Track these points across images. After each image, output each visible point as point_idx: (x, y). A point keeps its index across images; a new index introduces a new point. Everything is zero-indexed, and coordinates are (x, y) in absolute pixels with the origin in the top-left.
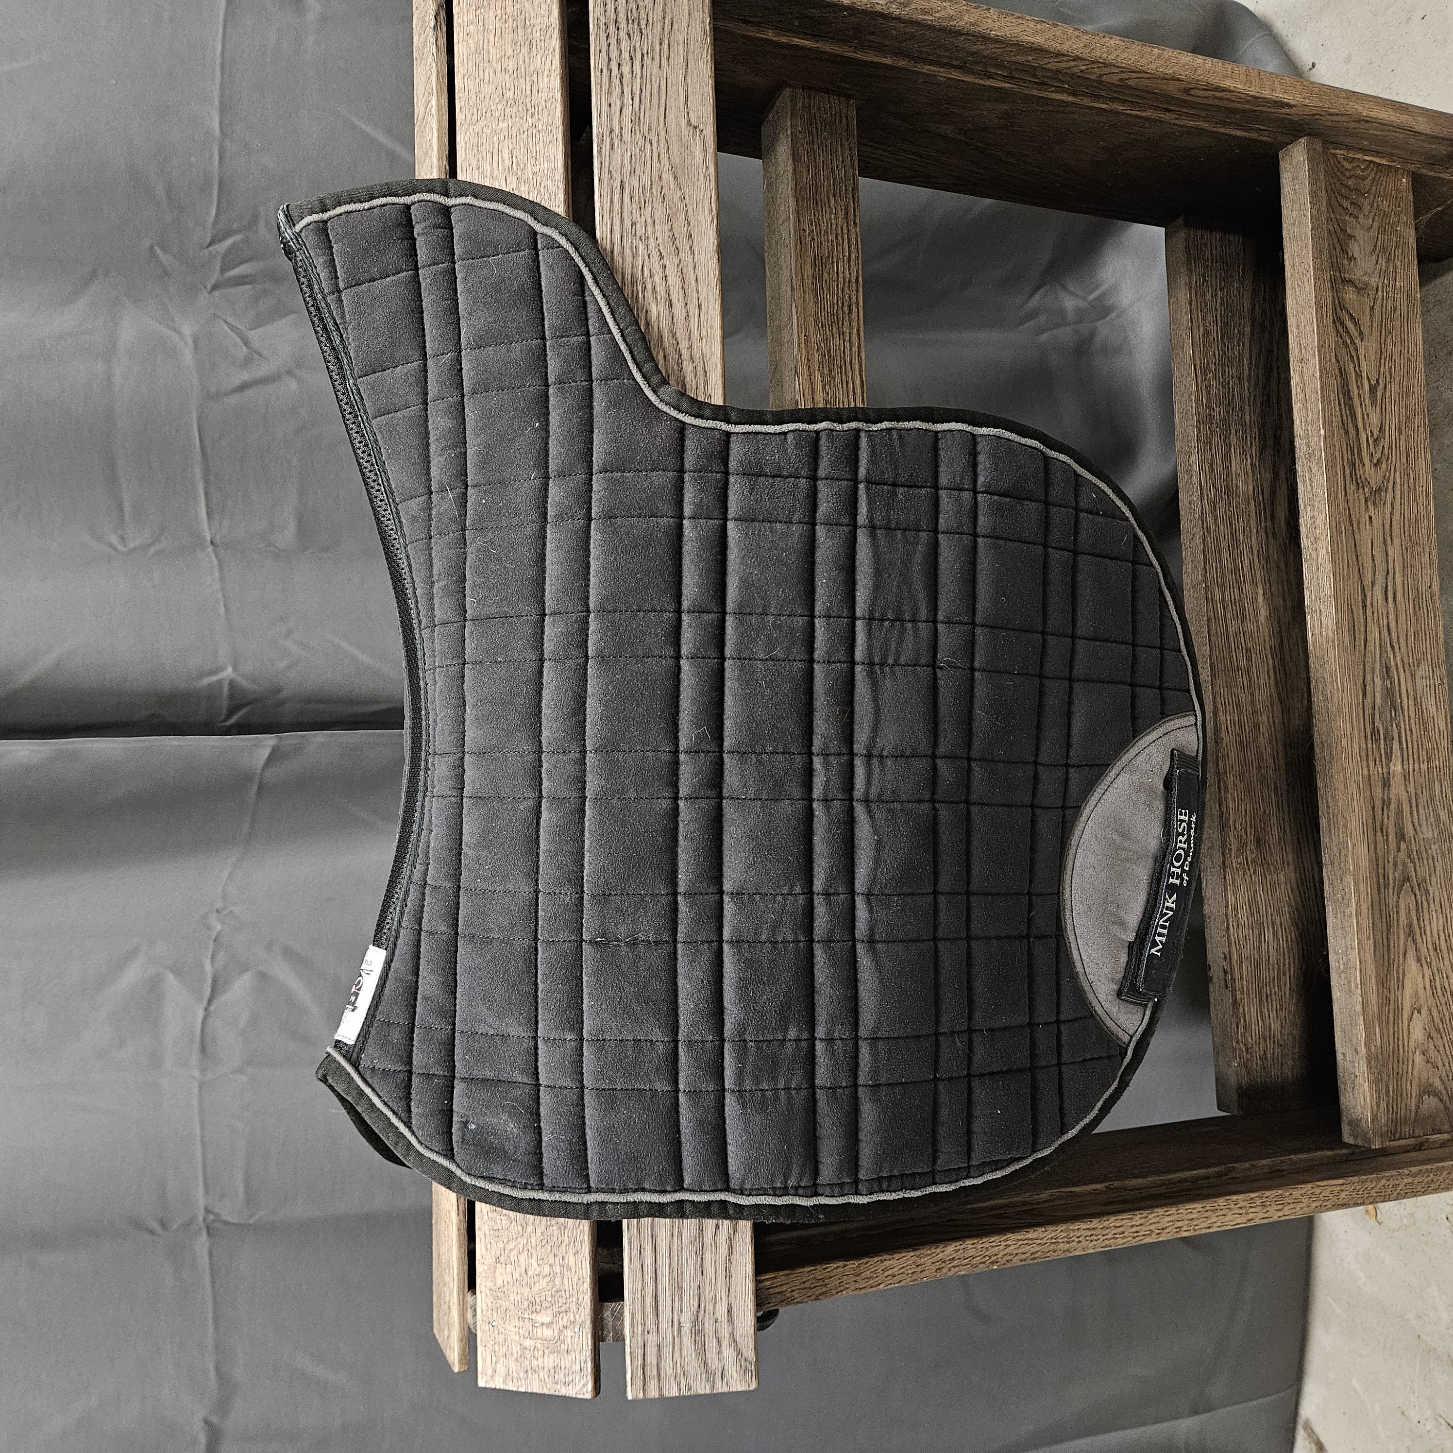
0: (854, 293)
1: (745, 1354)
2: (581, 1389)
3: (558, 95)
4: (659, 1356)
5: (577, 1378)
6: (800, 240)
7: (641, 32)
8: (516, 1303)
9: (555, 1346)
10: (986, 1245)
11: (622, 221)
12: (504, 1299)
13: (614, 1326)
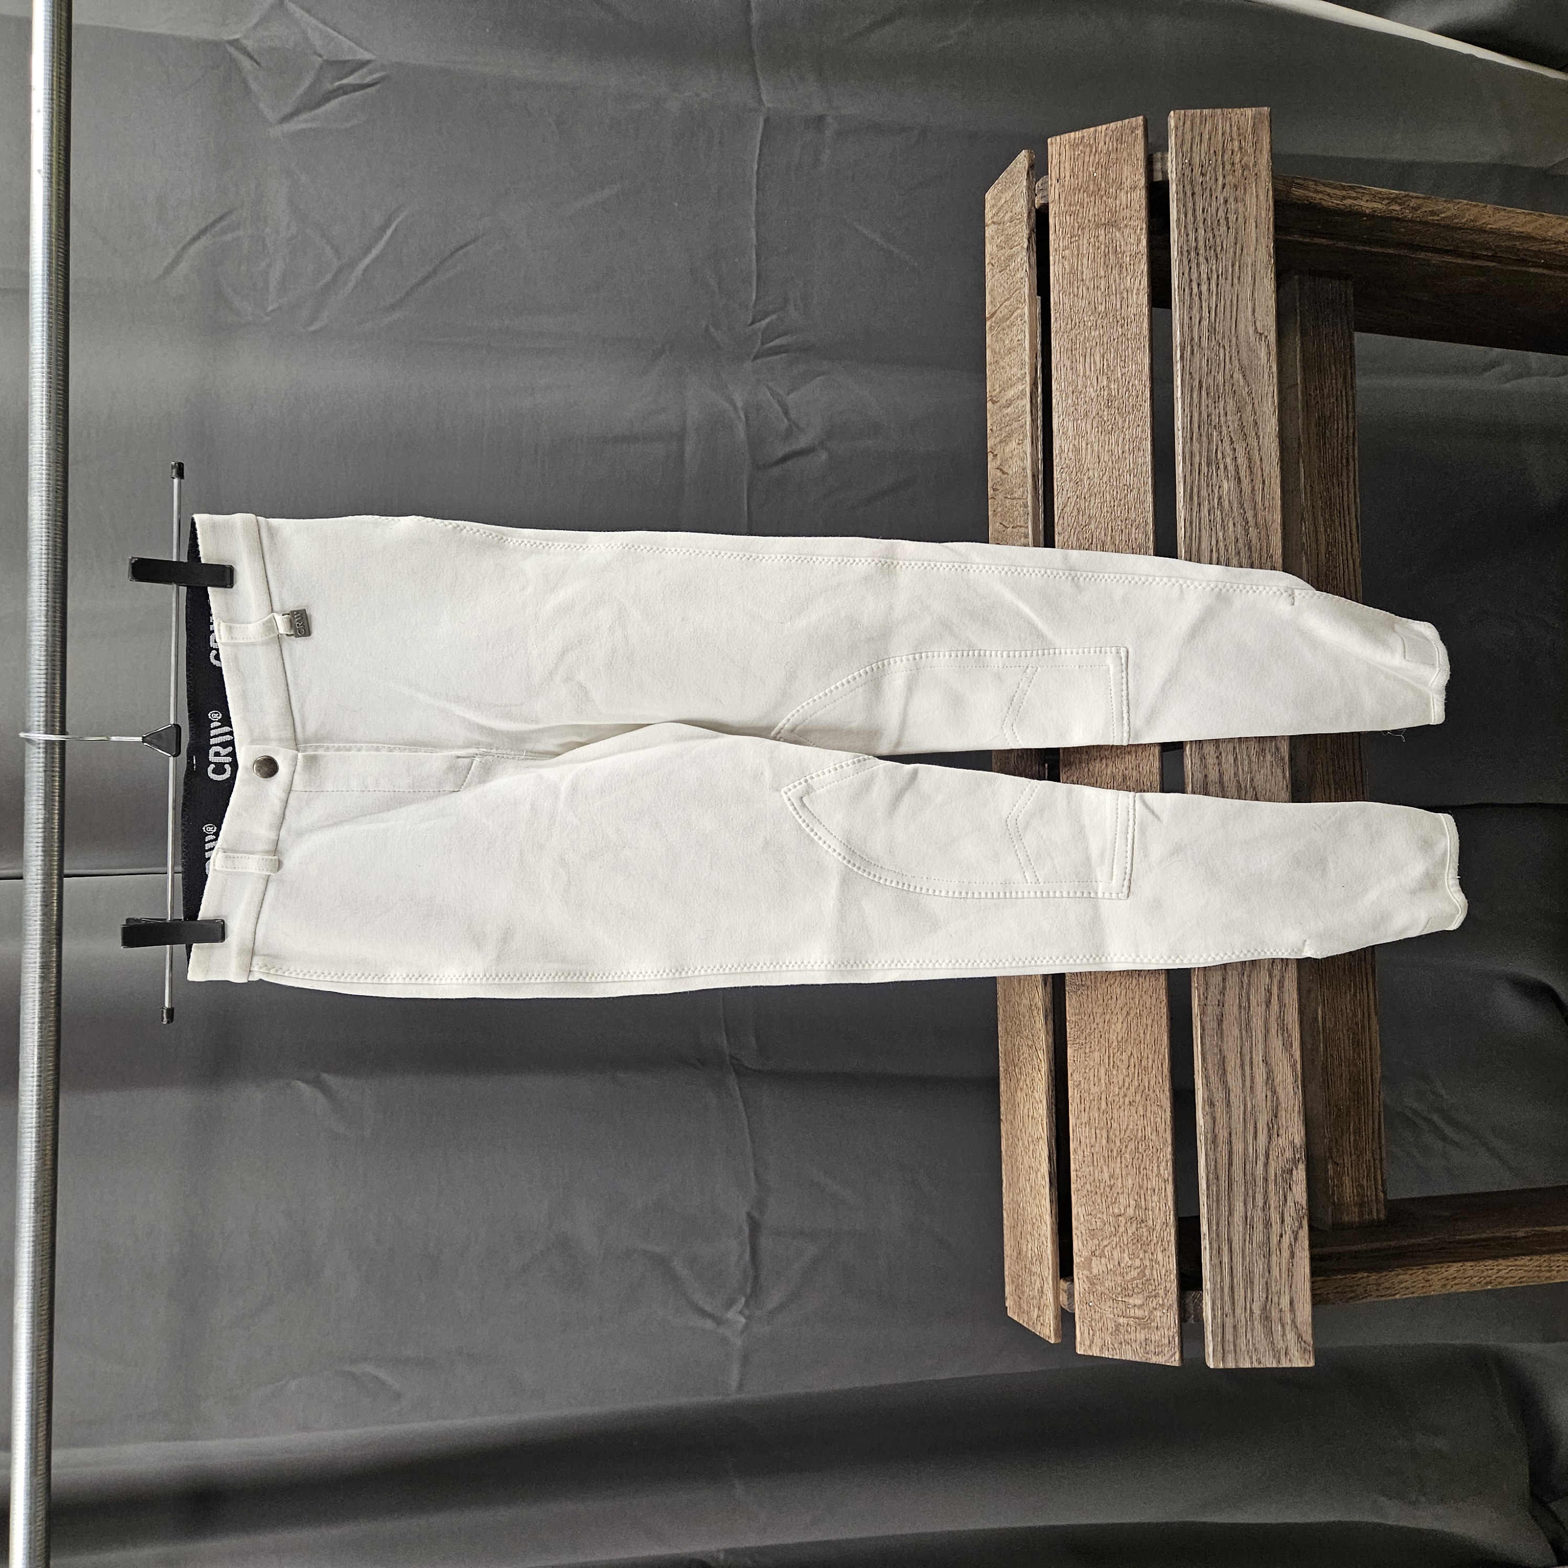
0: (1351, 447)
1: (1304, 1338)
2: (1169, 1359)
3: (1146, 310)
4: (1235, 1337)
5: (1166, 1349)
6: (1306, 405)
7: (1217, 257)
8: (1110, 1288)
9: (1144, 1323)
10: (1483, 1268)
11: (1200, 414)
12: (1099, 1284)
13: (1195, 1310)
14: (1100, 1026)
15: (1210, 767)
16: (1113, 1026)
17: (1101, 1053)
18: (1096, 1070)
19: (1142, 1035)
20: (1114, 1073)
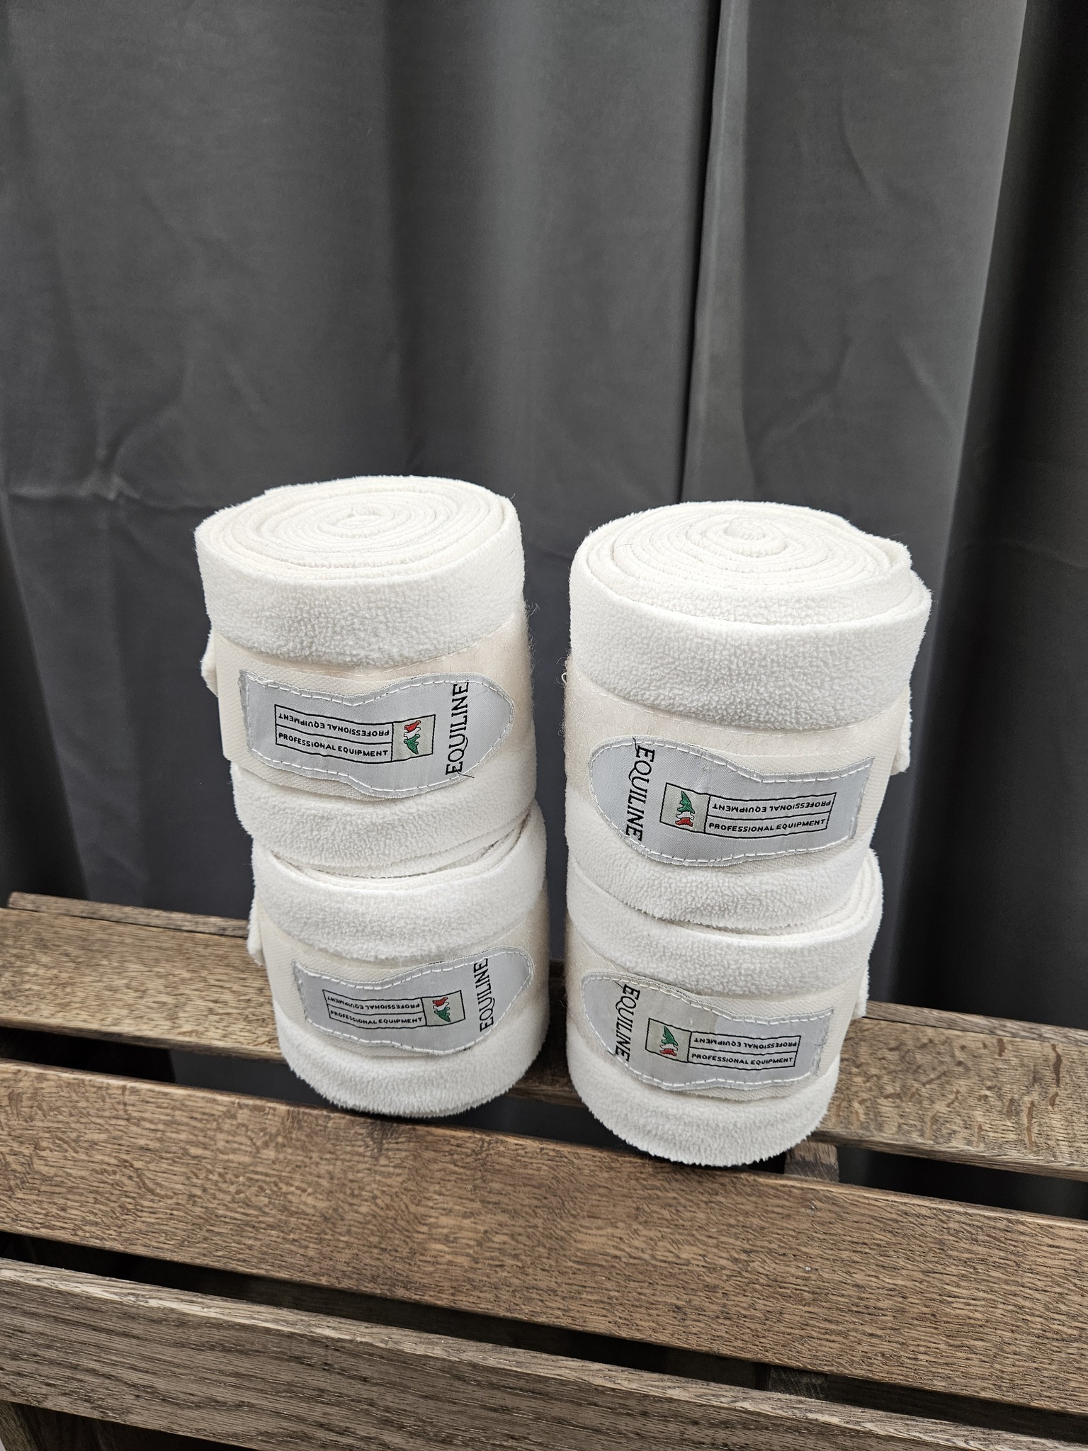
14: (313, 1166)
15: (710, 1432)
16: (310, 1190)
17: (274, 1162)
18: (249, 1149)
19: (292, 1236)
20: (241, 1179)
